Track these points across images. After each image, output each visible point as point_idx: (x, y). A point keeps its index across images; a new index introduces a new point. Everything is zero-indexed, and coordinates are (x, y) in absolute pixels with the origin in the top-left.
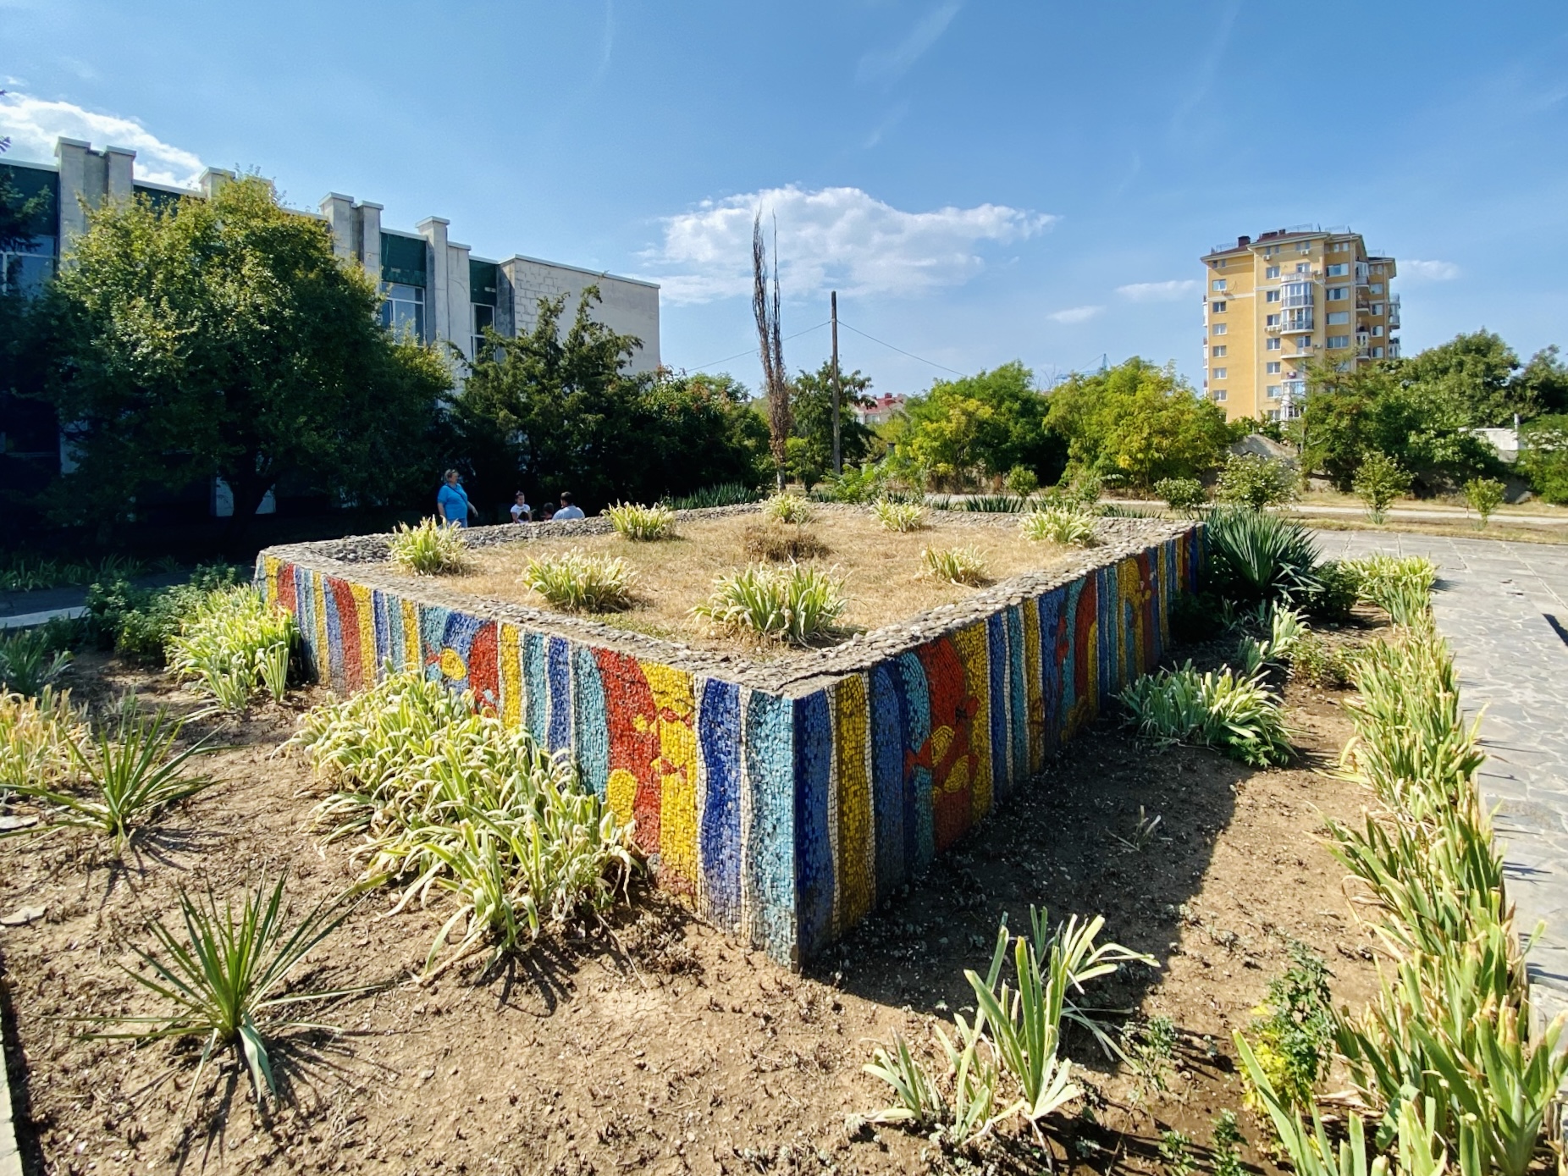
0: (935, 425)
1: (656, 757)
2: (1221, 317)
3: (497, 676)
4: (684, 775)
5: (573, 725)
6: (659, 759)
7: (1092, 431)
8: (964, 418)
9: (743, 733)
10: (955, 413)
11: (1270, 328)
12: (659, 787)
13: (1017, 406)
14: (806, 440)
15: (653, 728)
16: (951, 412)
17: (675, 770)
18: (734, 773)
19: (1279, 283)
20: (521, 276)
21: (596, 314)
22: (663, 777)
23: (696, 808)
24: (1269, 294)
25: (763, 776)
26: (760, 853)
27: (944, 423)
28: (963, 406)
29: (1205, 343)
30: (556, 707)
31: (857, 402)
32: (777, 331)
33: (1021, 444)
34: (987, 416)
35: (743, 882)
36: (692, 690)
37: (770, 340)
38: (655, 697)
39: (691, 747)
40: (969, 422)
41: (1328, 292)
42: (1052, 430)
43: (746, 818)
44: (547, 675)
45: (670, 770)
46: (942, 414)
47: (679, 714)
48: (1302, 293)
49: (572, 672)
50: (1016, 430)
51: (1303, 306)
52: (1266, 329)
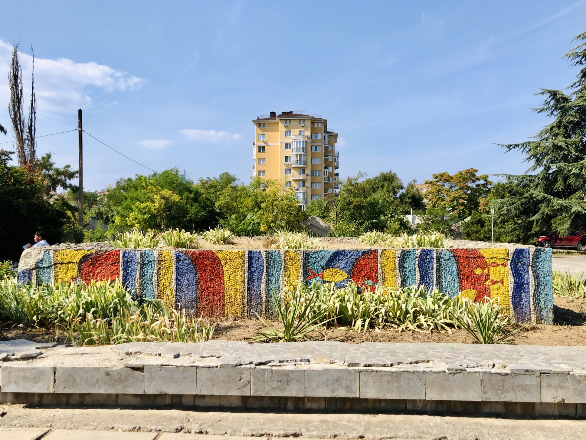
3: (377, 273)
4: (502, 283)
5: (435, 281)
6: (489, 281)
9: (531, 262)
11: (287, 163)
12: (490, 290)
15: (486, 271)
17: (498, 282)
18: (526, 276)
19: (291, 139)
22: (491, 286)
23: (508, 292)
24: (286, 144)
26: (539, 296)
30: (423, 277)
34: (176, 200)
35: (532, 307)
36: (508, 254)
38: (487, 260)
39: (506, 273)
40: (167, 203)
41: (312, 146)
44: (417, 265)
45: (494, 283)
46: (149, 197)
47: (500, 263)
48: (302, 147)
49: (435, 261)
50: (192, 210)
51: (302, 153)
52: (285, 164)
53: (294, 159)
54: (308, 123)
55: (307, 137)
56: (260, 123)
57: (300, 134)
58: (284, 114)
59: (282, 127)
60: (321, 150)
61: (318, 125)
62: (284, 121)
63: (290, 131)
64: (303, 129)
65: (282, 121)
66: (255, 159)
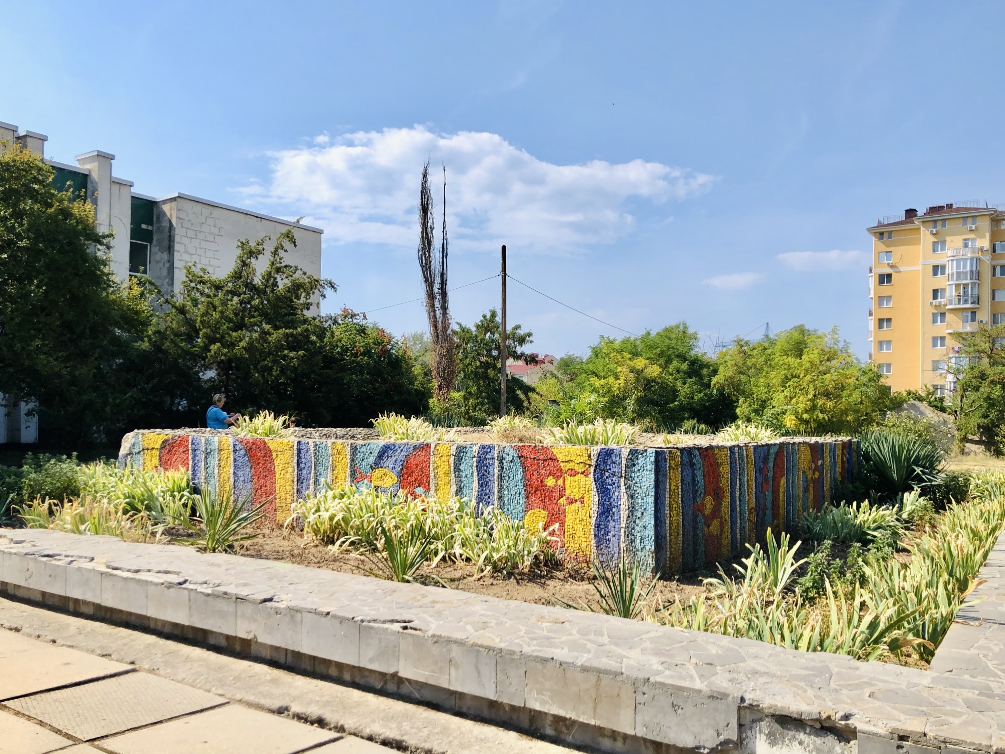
0: (603, 381)
1: (562, 497)
2: (885, 289)
3: (428, 477)
4: (583, 502)
5: (496, 493)
6: (565, 498)
7: (760, 391)
8: (632, 375)
9: (623, 472)
10: (623, 370)
11: (936, 302)
12: (565, 512)
13: (685, 366)
14: (462, 393)
15: (560, 482)
16: (619, 369)
17: (576, 501)
18: (617, 494)
20: (183, 215)
21: (288, 258)
22: (567, 507)
23: (590, 517)
24: (935, 268)
25: (635, 491)
26: (633, 529)
27: (611, 380)
28: (632, 363)
29: (871, 315)
30: (482, 486)
31: (518, 357)
32: (443, 283)
33: (688, 403)
34: (655, 374)
35: (623, 545)
36: (590, 456)
37: (436, 290)
38: (562, 465)
39: (588, 486)
40: (638, 379)
41: (994, 269)
42: (721, 391)
43: (624, 514)
44: (474, 468)
45: (572, 501)
46: (610, 371)
47: (580, 471)
48: (968, 269)
49: (496, 463)
50: (685, 389)
51: (968, 281)
52: (931, 304)
53: (951, 293)
54: (984, 223)
55: (982, 249)
56: (882, 232)
57: (966, 246)
59: (926, 235)
62: (932, 224)
63: (943, 242)
64: (971, 236)
65: (927, 224)
66: (872, 298)
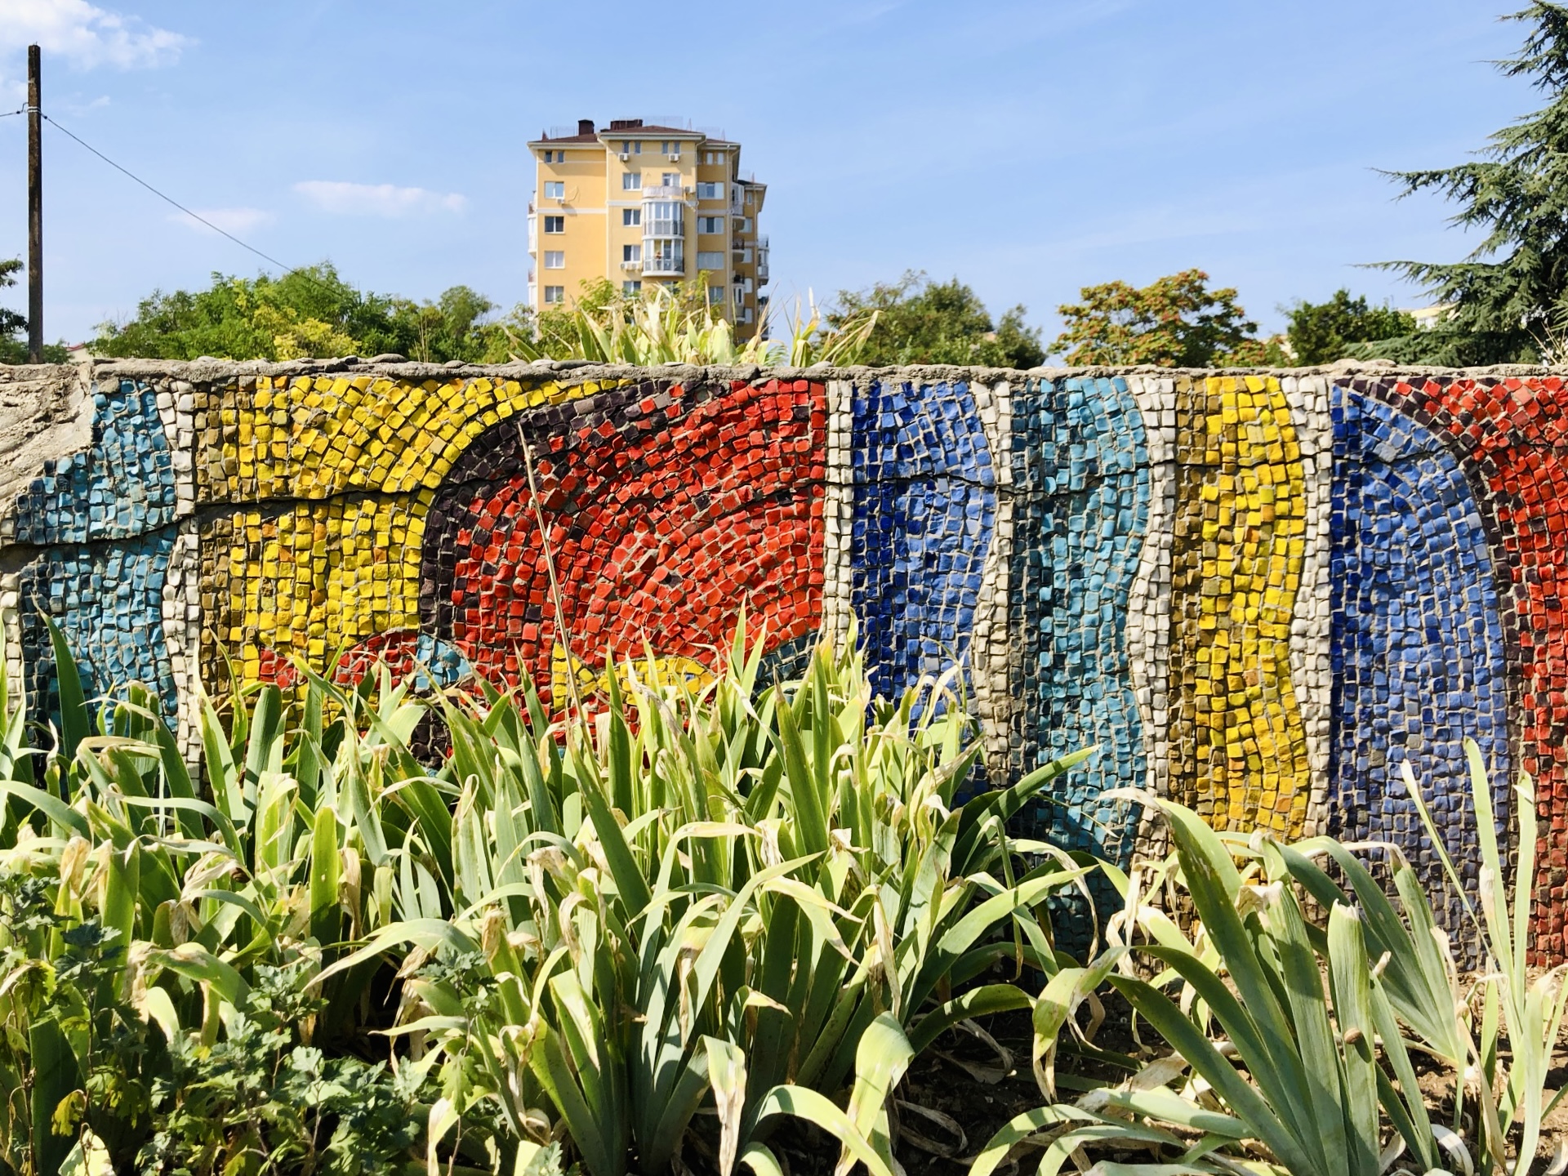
2: (555, 241)
11: (628, 265)
19: (641, 197)
24: (627, 212)
41: (700, 220)
48: (671, 219)
51: (671, 236)
52: (622, 267)
53: (648, 254)
54: (690, 153)
55: (687, 190)
56: (550, 151)
57: (666, 183)
58: (617, 125)
59: (613, 161)
60: (723, 229)
61: (715, 159)
62: (621, 145)
63: (637, 175)
64: (674, 170)
65: (615, 145)
66: (533, 255)
